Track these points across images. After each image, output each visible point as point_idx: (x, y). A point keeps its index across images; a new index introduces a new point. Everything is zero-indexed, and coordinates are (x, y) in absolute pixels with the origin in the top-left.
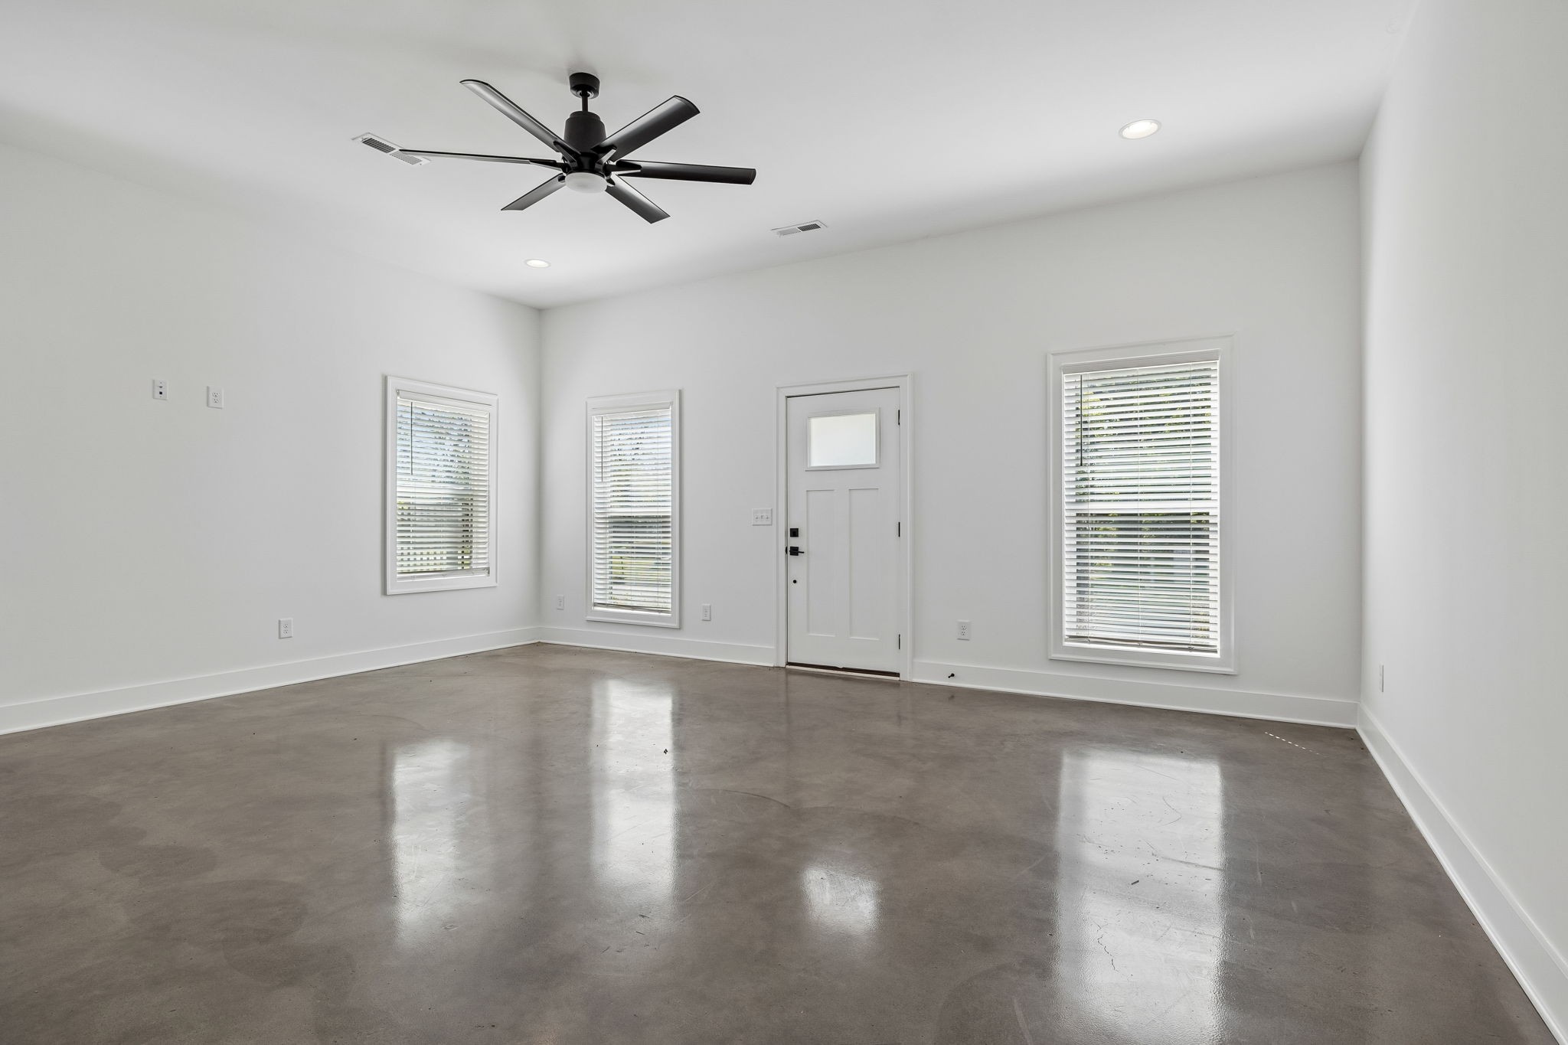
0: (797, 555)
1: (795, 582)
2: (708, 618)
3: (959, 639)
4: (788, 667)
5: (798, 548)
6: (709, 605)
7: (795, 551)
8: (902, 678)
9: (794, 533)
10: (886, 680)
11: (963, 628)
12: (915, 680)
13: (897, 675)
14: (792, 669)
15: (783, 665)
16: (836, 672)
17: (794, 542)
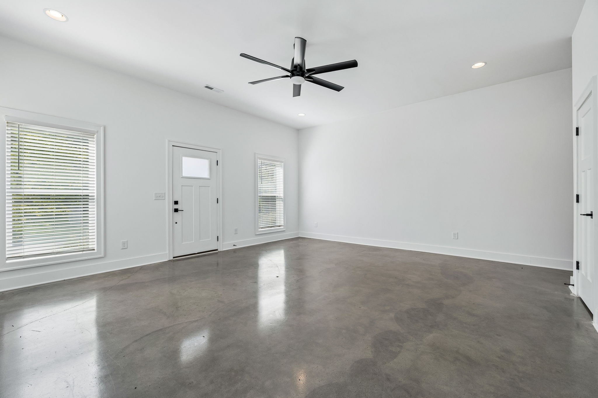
0: (178, 212)
1: (176, 223)
2: (126, 247)
3: (235, 234)
4: (174, 259)
5: (178, 209)
6: (126, 240)
7: (176, 210)
8: (219, 250)
9: (176, 203)
10: (214, 252)
11: (236, 230)
12: (224, 250)
13: (217, 250)
14: (177, 259)
15: (172, 258)
16: (195, 255)
17: (176, 207)
